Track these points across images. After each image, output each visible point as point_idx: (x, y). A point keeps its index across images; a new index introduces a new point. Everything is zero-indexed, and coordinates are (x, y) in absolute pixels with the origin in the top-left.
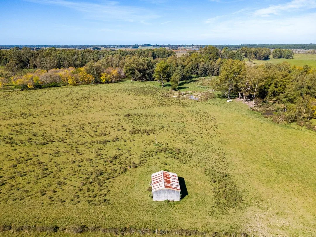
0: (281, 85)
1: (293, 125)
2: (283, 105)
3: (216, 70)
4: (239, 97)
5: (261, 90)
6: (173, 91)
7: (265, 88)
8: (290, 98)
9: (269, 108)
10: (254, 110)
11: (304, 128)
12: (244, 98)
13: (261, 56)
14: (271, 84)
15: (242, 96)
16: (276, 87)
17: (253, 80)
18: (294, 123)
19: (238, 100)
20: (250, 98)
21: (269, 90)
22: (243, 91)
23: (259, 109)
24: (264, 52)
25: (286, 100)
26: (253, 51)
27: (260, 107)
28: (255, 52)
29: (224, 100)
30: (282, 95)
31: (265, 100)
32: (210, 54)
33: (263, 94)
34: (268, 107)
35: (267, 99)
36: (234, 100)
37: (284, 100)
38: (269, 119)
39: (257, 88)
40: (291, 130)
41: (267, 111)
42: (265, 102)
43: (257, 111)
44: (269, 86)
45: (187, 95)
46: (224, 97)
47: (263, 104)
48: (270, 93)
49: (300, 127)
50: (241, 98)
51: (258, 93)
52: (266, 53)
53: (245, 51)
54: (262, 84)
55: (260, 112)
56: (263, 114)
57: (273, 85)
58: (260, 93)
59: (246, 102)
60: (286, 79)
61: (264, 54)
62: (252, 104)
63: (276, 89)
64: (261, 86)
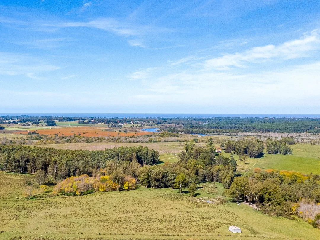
0: (273, 194)
1: (280, 217)
2: (275, 207)
3: (214, 176)
4: (245, 202)
5: (260, 197)
6: (193, 197)
7: (263, 196)
8: (278, 202)
9: (267, 208)
10: (257, 210)
11: (286, 219)
12: (249, 202)
13: (253, 153)
14: (267, 193)
15: (247, 201)
16: (270, 195)
17: (254, 190)
18: (281, 216)
19: (244, 204)
20: (253, 202)
21: (265, 197)
22: (248, 198)
23: (260, 209)
24: (256, 148)
25: (276, 203)
26: (243, 146)
27: (261, 208)
28: (245, 147)
29: (234, 204)
30: (274, 200)
31: (263, 204)
32: (205, 158)
33: (261, 200)
34: (265, 208)
35: (264, 203)
36: (242, 204)
37: (275, 204)
38: (267, 214)
39: (257, 196)
40: (279, 219)
41: (265, 210)
42: (263, 205)
43: (259, 210)
44: (265, 194)
45: (204, 200)
46: (234, 201)
47: (262, 206)
48: (266, 199)
49: (284, 218)
50: (246, 202)
51: (258, 199)
52: (259, 149)
53: (232, 145)
54: (260, 193)
55: (260, 211)
56: (263, 212)
57: (268, 194)
58: (259, 199)
59: (250, 205)
60: (276, 190)
61: (256, 151)
62: (255, 206)
63: (270, 197)
64: (260, 195)
